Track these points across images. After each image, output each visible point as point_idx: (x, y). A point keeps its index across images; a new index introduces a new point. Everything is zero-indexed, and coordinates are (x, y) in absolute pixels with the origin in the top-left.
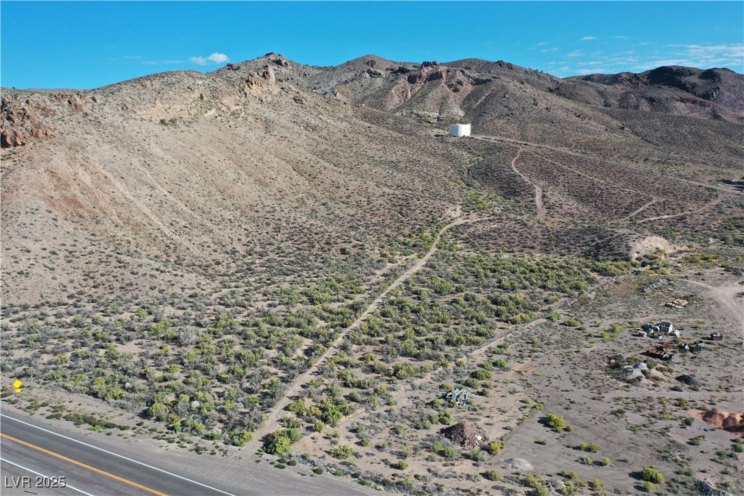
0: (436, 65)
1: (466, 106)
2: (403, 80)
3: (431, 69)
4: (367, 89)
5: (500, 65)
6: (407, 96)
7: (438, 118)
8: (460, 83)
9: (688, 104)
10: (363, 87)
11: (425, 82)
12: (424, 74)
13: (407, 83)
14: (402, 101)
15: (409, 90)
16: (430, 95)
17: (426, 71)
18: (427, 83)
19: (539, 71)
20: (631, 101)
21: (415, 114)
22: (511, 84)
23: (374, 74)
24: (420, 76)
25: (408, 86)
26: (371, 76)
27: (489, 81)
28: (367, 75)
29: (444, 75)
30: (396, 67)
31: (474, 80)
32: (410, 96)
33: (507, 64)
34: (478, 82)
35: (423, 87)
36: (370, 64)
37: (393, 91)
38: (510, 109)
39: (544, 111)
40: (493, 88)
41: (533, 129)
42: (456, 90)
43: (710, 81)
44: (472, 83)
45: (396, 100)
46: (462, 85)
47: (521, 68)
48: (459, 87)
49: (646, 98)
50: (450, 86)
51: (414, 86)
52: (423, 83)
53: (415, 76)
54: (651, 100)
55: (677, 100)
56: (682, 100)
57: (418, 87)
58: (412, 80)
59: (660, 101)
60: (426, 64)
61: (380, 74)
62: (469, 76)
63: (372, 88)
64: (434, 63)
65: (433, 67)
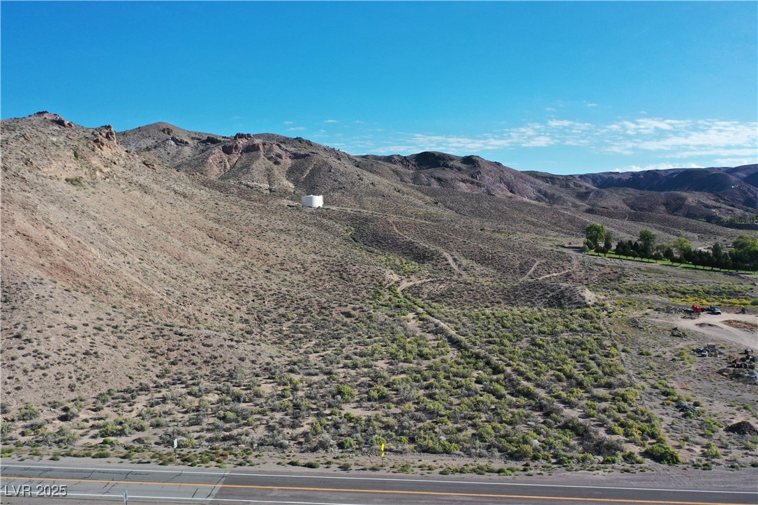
0: (250, 137)
1: (292, 179)
2: (217, 152)
3: (246, 141)
4: (175, 157)
5: (300, 141)
6: (225, 167)
7: (270, 190)
8: (280, 156)
9: (468, 184)
10: (171, 155)
11: (241, 153)
12: (240, 146)
13: (223, 153)
14: (222, 171)
15: (227, 161)
16: (254, 166)
17: (242, 143)
18: (244, 155)
19: (336, 149)
20: (423, 180)
21: (245, 185)
22: (330, 160)
23: (181, 142)
24: (236, 147)
25: (225, 157)
26: (177, 144)
27: (308, 155)
28: (173, 143)
29: (261, 147)
30: (205, 138)
31: (292, 154)
32: (228, 166)
33: (306, 141)
34: (295, 156)
35: (240, 158)
36: (166, 132)
37: (211, 161)
38: (340, 183)
39: (371, 186)
40: (315, 163)
41: (369, 202)
42: (276, 163)
43: (471, 166)
44: (290, 157)
45: (216, 170)
46: (282, 158)
47: (320, 146)
48: (279, 160)
49: (435, 178)
50: (270, 159)
51: (231, 156)
52: (239, 155)
53: (231, 147)
54: (439, 180)
55: (460, 181)
56: (463, 181)
57: (235, 158)
58: (227, 150)
59: (446, 181)
60: (240, 136)
61: (187, 143)
62: (286, 150)
63: (181, 156)
64: (249, 135)
65: (247, 139)
